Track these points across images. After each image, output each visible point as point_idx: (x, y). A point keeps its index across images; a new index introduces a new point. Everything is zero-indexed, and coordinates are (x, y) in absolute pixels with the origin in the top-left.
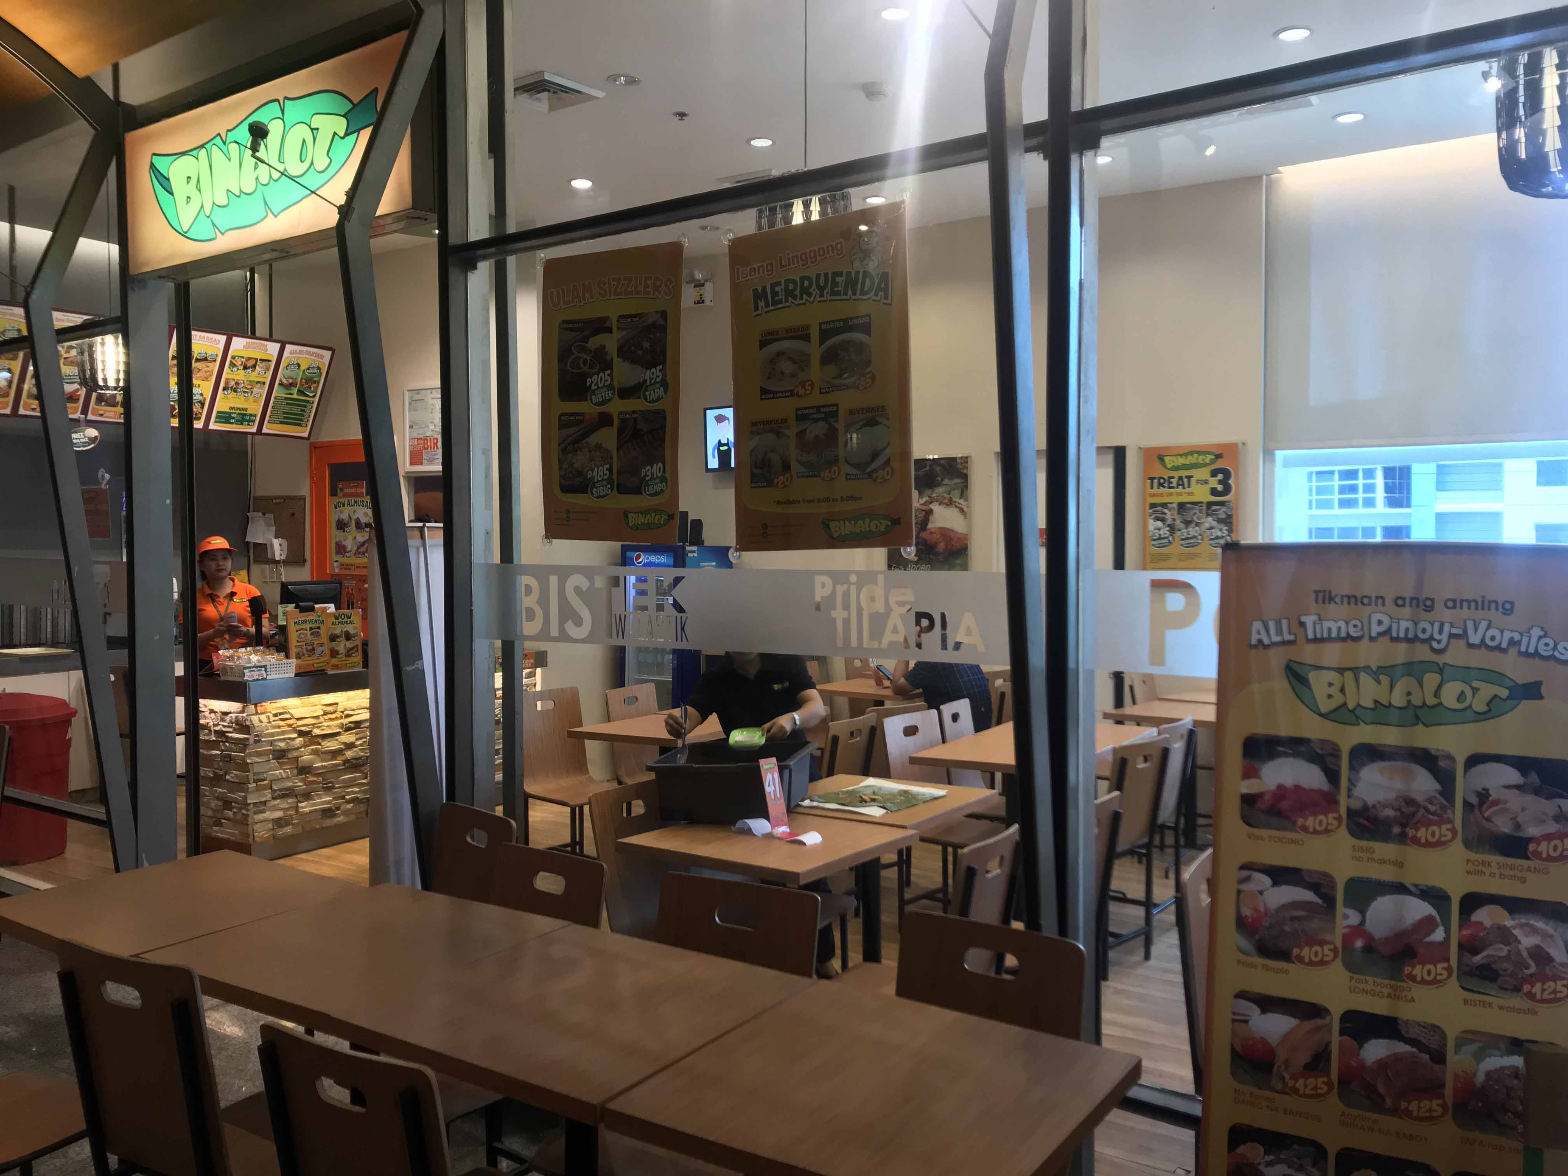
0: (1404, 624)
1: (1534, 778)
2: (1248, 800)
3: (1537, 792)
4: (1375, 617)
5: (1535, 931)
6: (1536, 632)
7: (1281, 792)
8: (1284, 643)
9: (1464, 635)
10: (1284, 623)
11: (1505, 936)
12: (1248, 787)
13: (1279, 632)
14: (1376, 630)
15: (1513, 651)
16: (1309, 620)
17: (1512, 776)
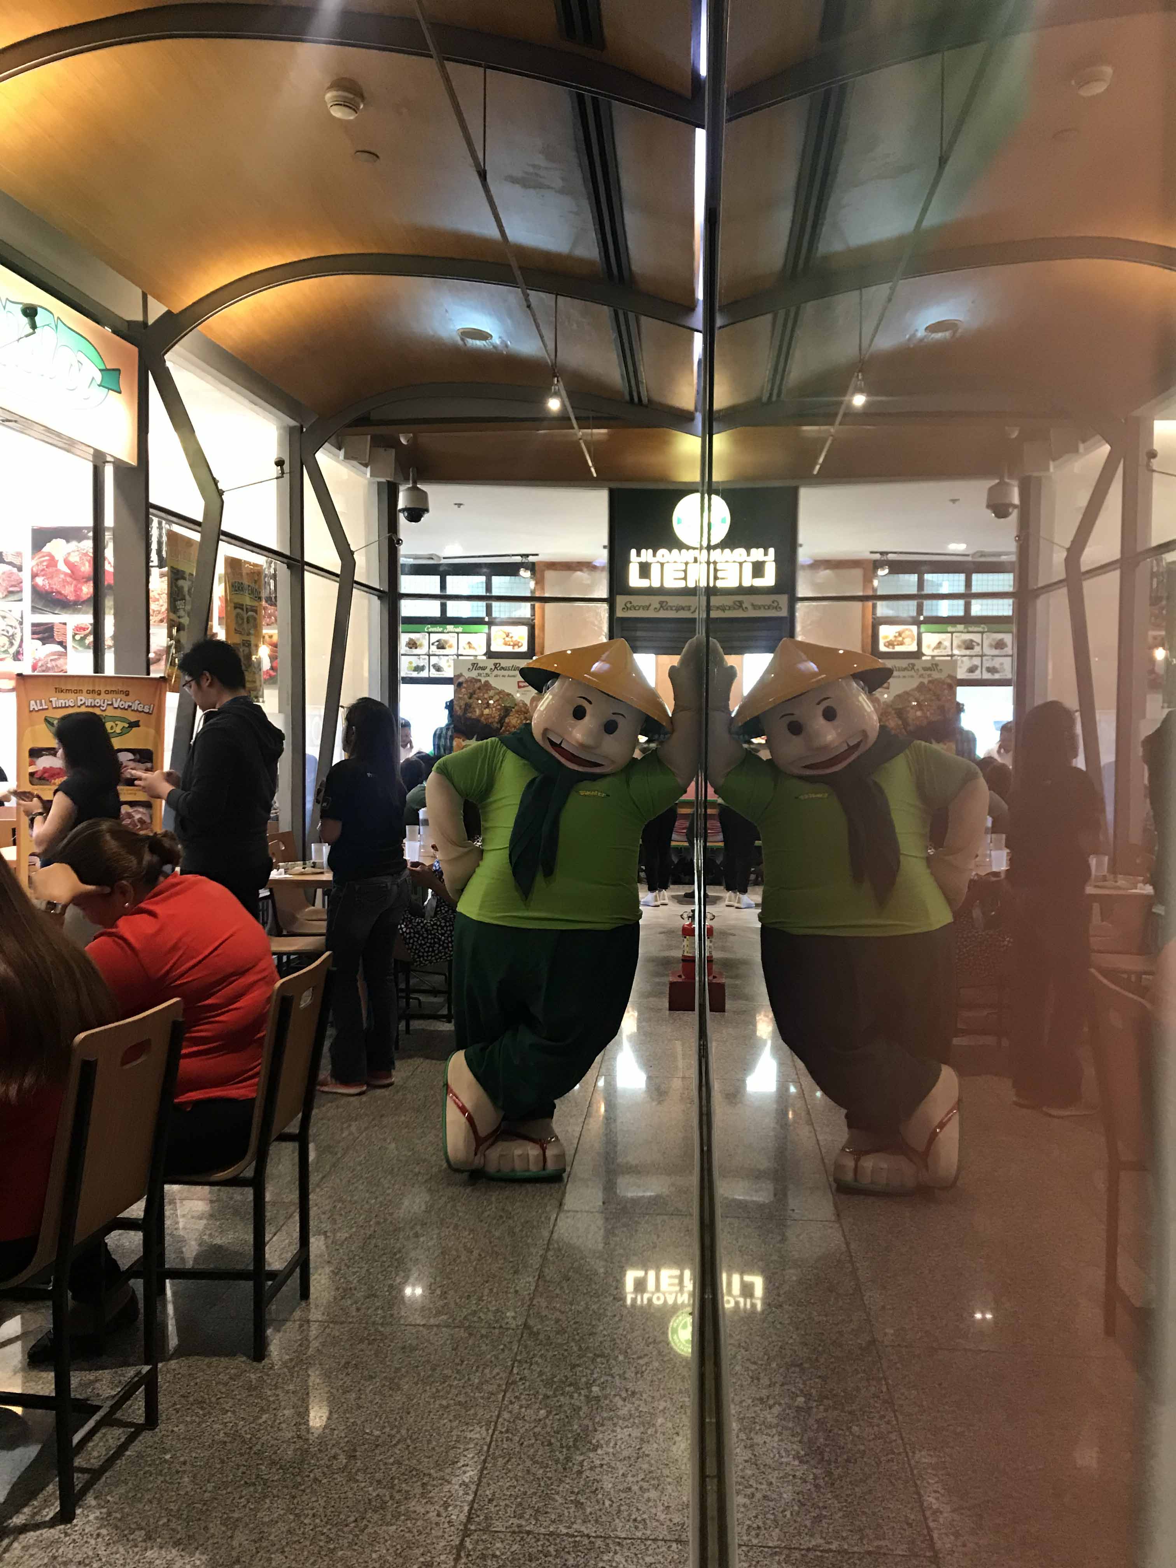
0: (90, 700)
1: (138, 756)
2: (32, 775)
3: (139, 761)
4: (79, 698)
5: (139, 812)
6: (137, 702)
7: (45, 770)
8: (43, 709)
9: (112, 704)
10: (43, 701)
11: (130, 816)
12: (32, 769)
13: (41, 705)
14: (79, 703)
15: (129, 709)
16: (53, 699)
17: (130, 756)
